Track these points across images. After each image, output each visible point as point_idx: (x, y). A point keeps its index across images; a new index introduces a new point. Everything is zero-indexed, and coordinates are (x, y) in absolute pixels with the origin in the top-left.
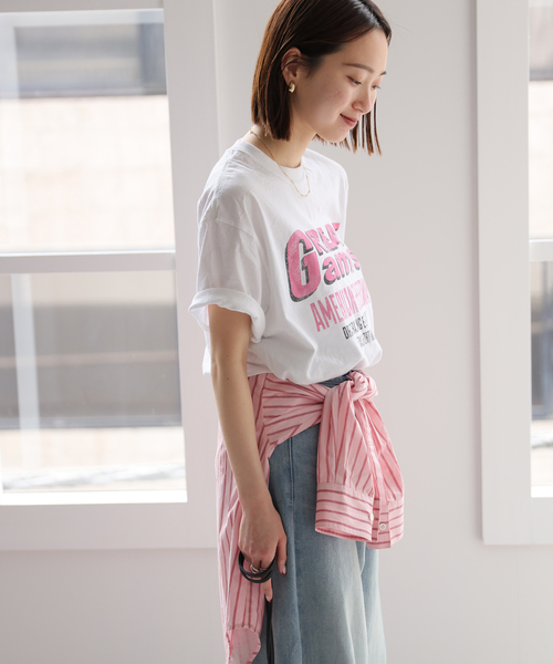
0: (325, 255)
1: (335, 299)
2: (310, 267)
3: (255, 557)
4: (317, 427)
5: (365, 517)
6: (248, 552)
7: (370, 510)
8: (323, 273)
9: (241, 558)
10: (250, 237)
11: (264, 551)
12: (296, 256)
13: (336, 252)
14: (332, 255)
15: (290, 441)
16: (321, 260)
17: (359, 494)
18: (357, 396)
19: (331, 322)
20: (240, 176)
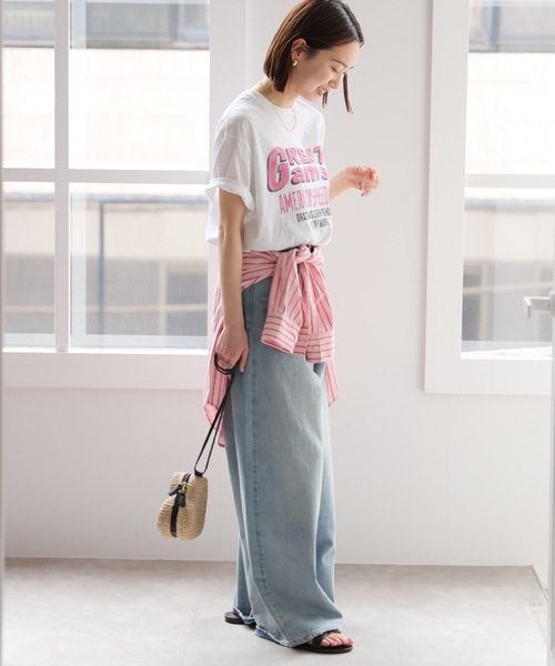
0: (296, 166)
1: (296, 196)
2: (283, 173)
3: (227, 357)
4: (270, 278)
5: (292, 338)
6: (223, 354)
7: (296, 334)
8: (291, 177)
9: (216, 357)
10: (245, 146)
11: (233, 355)
12: (274, 163)
13: (307, 165)
14: (302, 166)
15: (252, 286)
16: (291, 168)
17: (291, 323)
18: (300, 260)
19: (290, 209)
20: (244, 110)
